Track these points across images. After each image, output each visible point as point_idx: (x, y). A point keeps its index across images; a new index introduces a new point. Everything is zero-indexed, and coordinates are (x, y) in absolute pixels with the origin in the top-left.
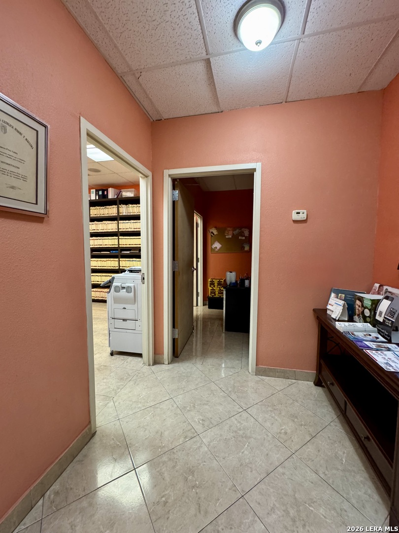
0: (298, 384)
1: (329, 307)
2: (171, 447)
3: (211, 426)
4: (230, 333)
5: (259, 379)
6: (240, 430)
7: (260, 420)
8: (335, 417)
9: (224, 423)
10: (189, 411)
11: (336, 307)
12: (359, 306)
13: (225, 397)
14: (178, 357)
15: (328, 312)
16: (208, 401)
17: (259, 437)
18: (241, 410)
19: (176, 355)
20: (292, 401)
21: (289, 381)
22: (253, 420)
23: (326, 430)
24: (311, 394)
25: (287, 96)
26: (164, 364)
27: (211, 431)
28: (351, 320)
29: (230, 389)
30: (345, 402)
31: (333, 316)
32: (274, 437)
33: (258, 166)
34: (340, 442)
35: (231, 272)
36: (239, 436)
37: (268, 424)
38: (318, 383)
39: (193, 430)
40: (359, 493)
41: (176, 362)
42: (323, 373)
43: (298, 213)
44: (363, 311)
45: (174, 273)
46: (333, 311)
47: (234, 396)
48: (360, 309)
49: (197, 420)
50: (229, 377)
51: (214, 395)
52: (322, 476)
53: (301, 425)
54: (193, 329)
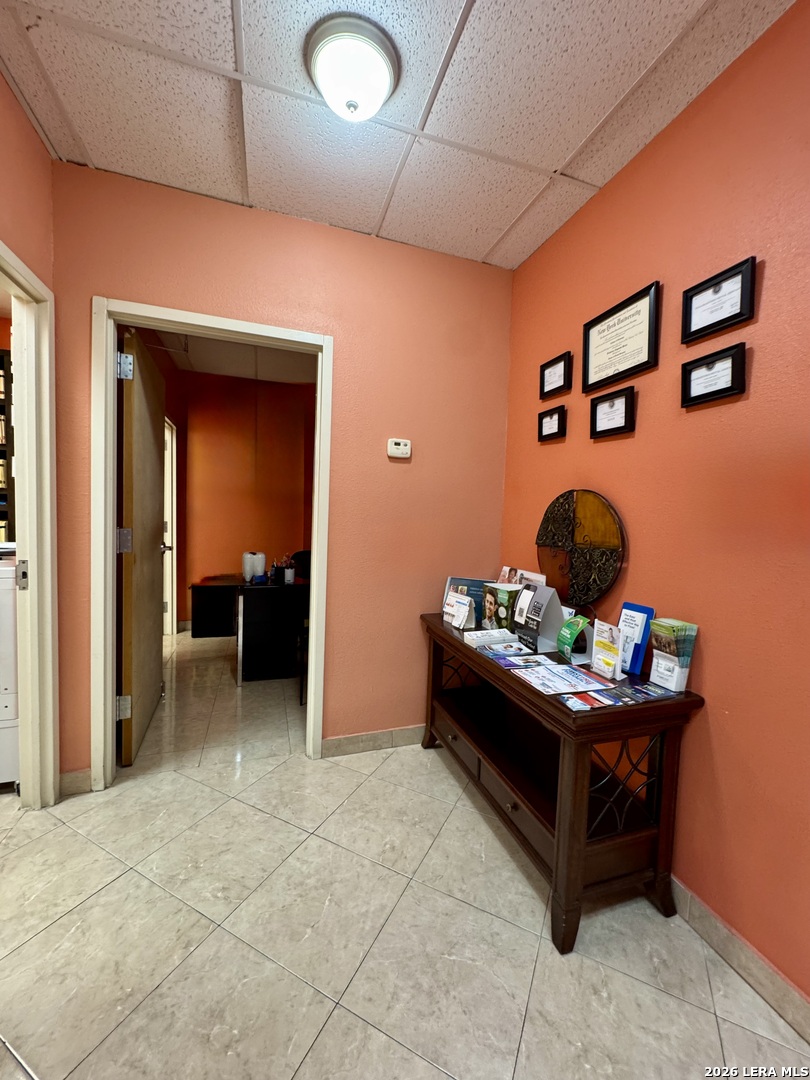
0: (397, 753)
1: (447, 609)
2: (150, 985)
3: (246, 893)
4: (254, 684)
5: (328, 765)
6: (309, 876)
7: (344, 842)
8: (460, 791)
9: (274, 877)
10: (185, 881)
11: (457, 609)
12: (491, 603)
13: (265, 822)
14: (130, 765)
15: (446, 618)
16: (228, 844)
17: (348, 875)
18: (305, 835)
19: (125, 759)
20: (392, 787)
21: (383, 753)
22: (330, 847)
23: (451, 818)
24: (421, 764)
25: (381, 226)
26: (91, 791)
27: (248, 905)
28: (479, 627)
29: (274, 802)
30: (479, 760)
31: (456, 623)
32: (374, 864)
33: (326, 342)
34: (473, 829)
35: (254, 554)
36: (310, 889)
37: (360, 845)
38: (429, 743)
39: (204, 921)
40: (510, 897)
41: (127, 778)
42: (438, 723)
43: (397, 444)
44: (497, 610)
45: (119, 558)
46: (453, 616)
47: (285, 814)
48: (492, 607)
49: (209, 895)
50: (269, 776)
51: (240, 825)
52: (459, 895)
53: (415, 824)
54: (163, 690)
